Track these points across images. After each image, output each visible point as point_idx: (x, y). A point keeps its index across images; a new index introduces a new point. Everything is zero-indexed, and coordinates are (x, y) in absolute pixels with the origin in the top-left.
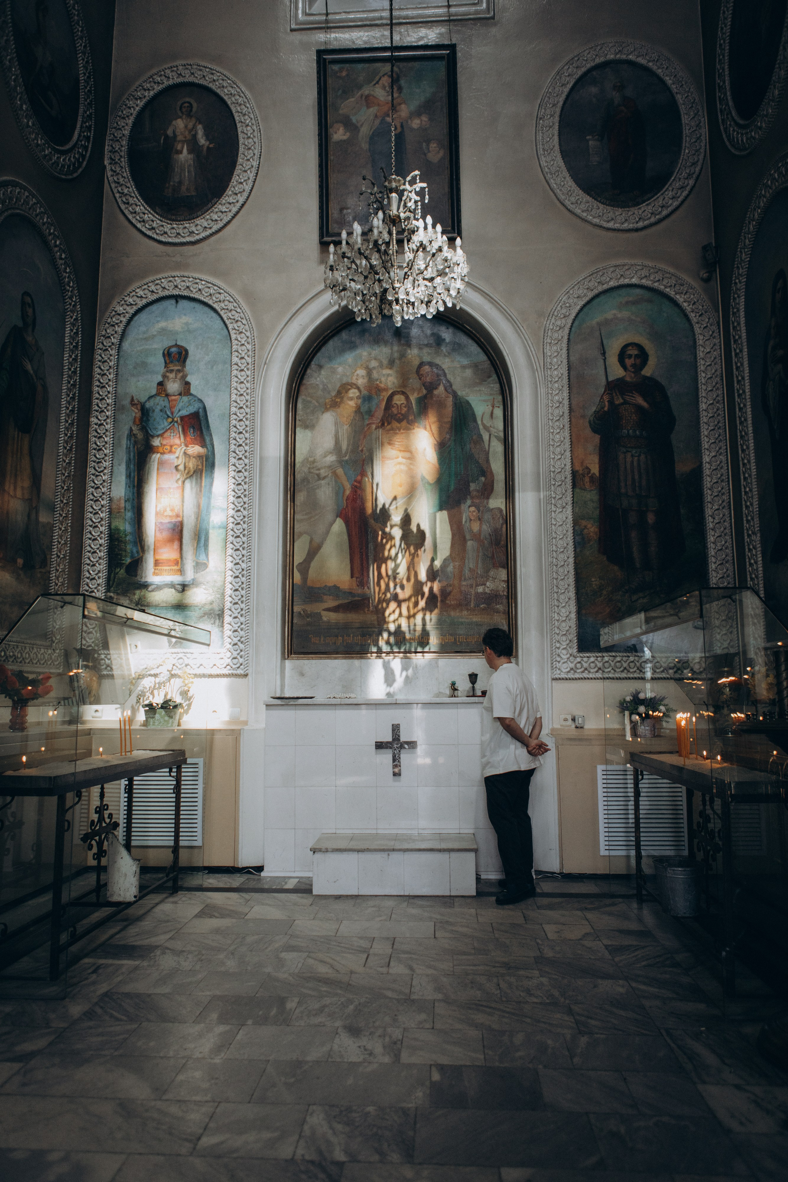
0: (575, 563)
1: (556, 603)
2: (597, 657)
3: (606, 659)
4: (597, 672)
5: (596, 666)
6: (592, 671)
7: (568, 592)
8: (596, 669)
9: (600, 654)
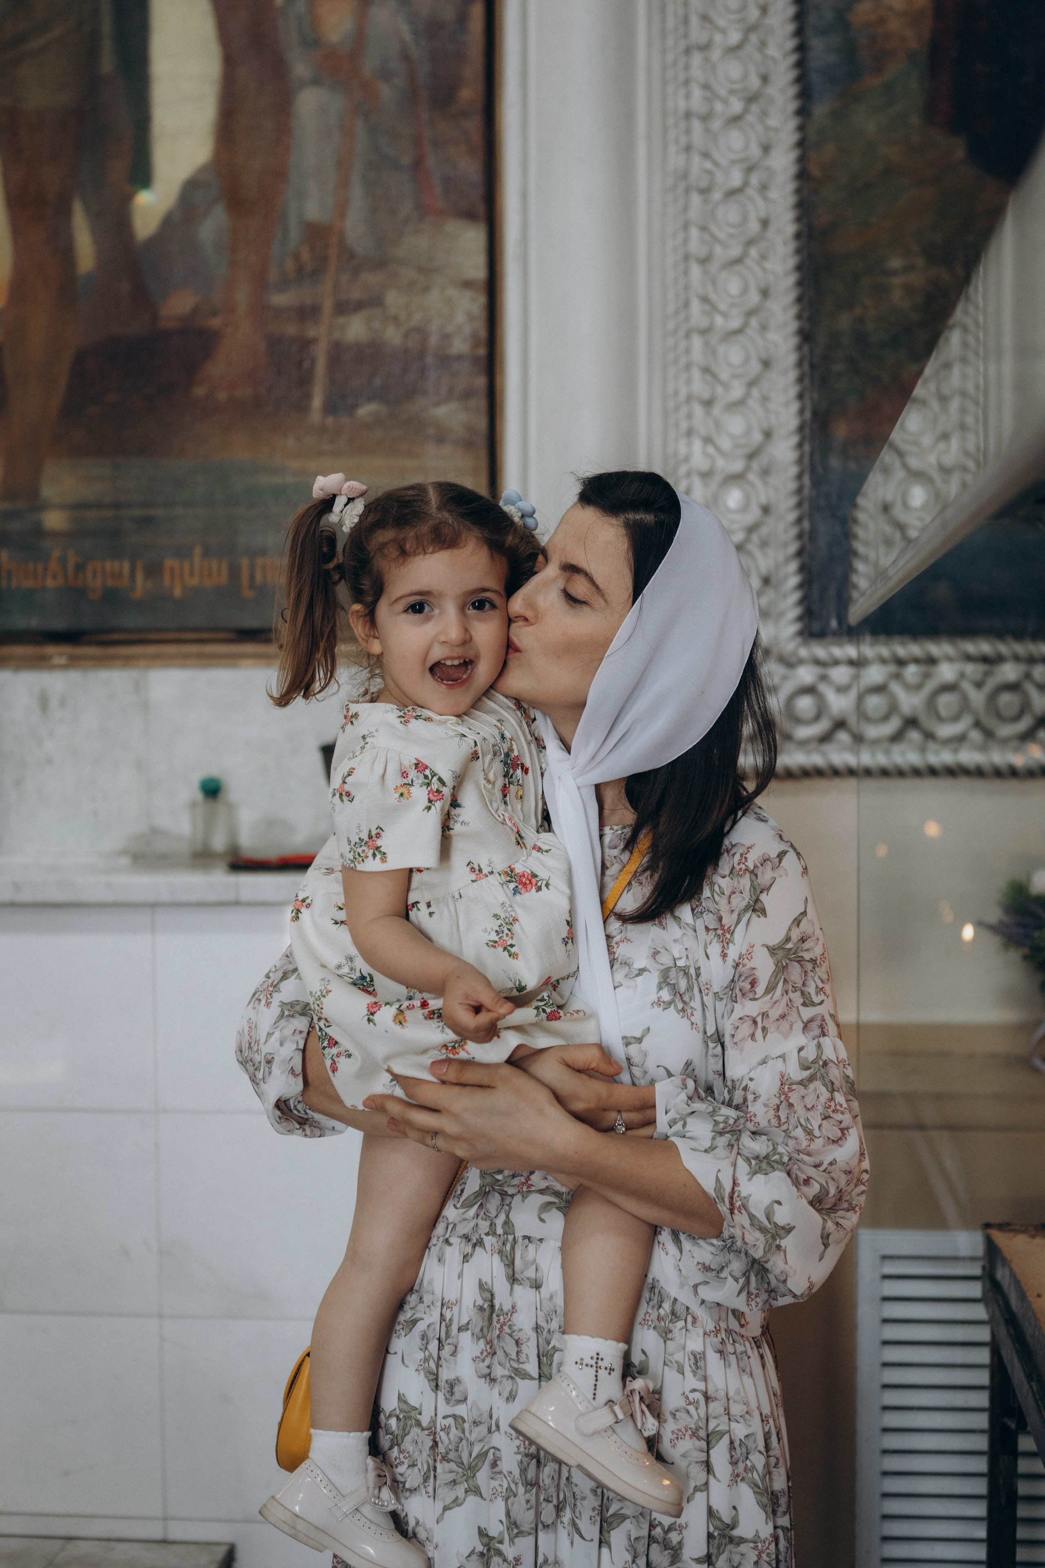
0: (802, 175)
1: (699, 385)
2: (901, 663)
3: (947, 672)
4: (897, 737)
5: (893, 708)
6: (873, 732)
7: (764, 328)
8: (892, 726)
9: (915, 649)
